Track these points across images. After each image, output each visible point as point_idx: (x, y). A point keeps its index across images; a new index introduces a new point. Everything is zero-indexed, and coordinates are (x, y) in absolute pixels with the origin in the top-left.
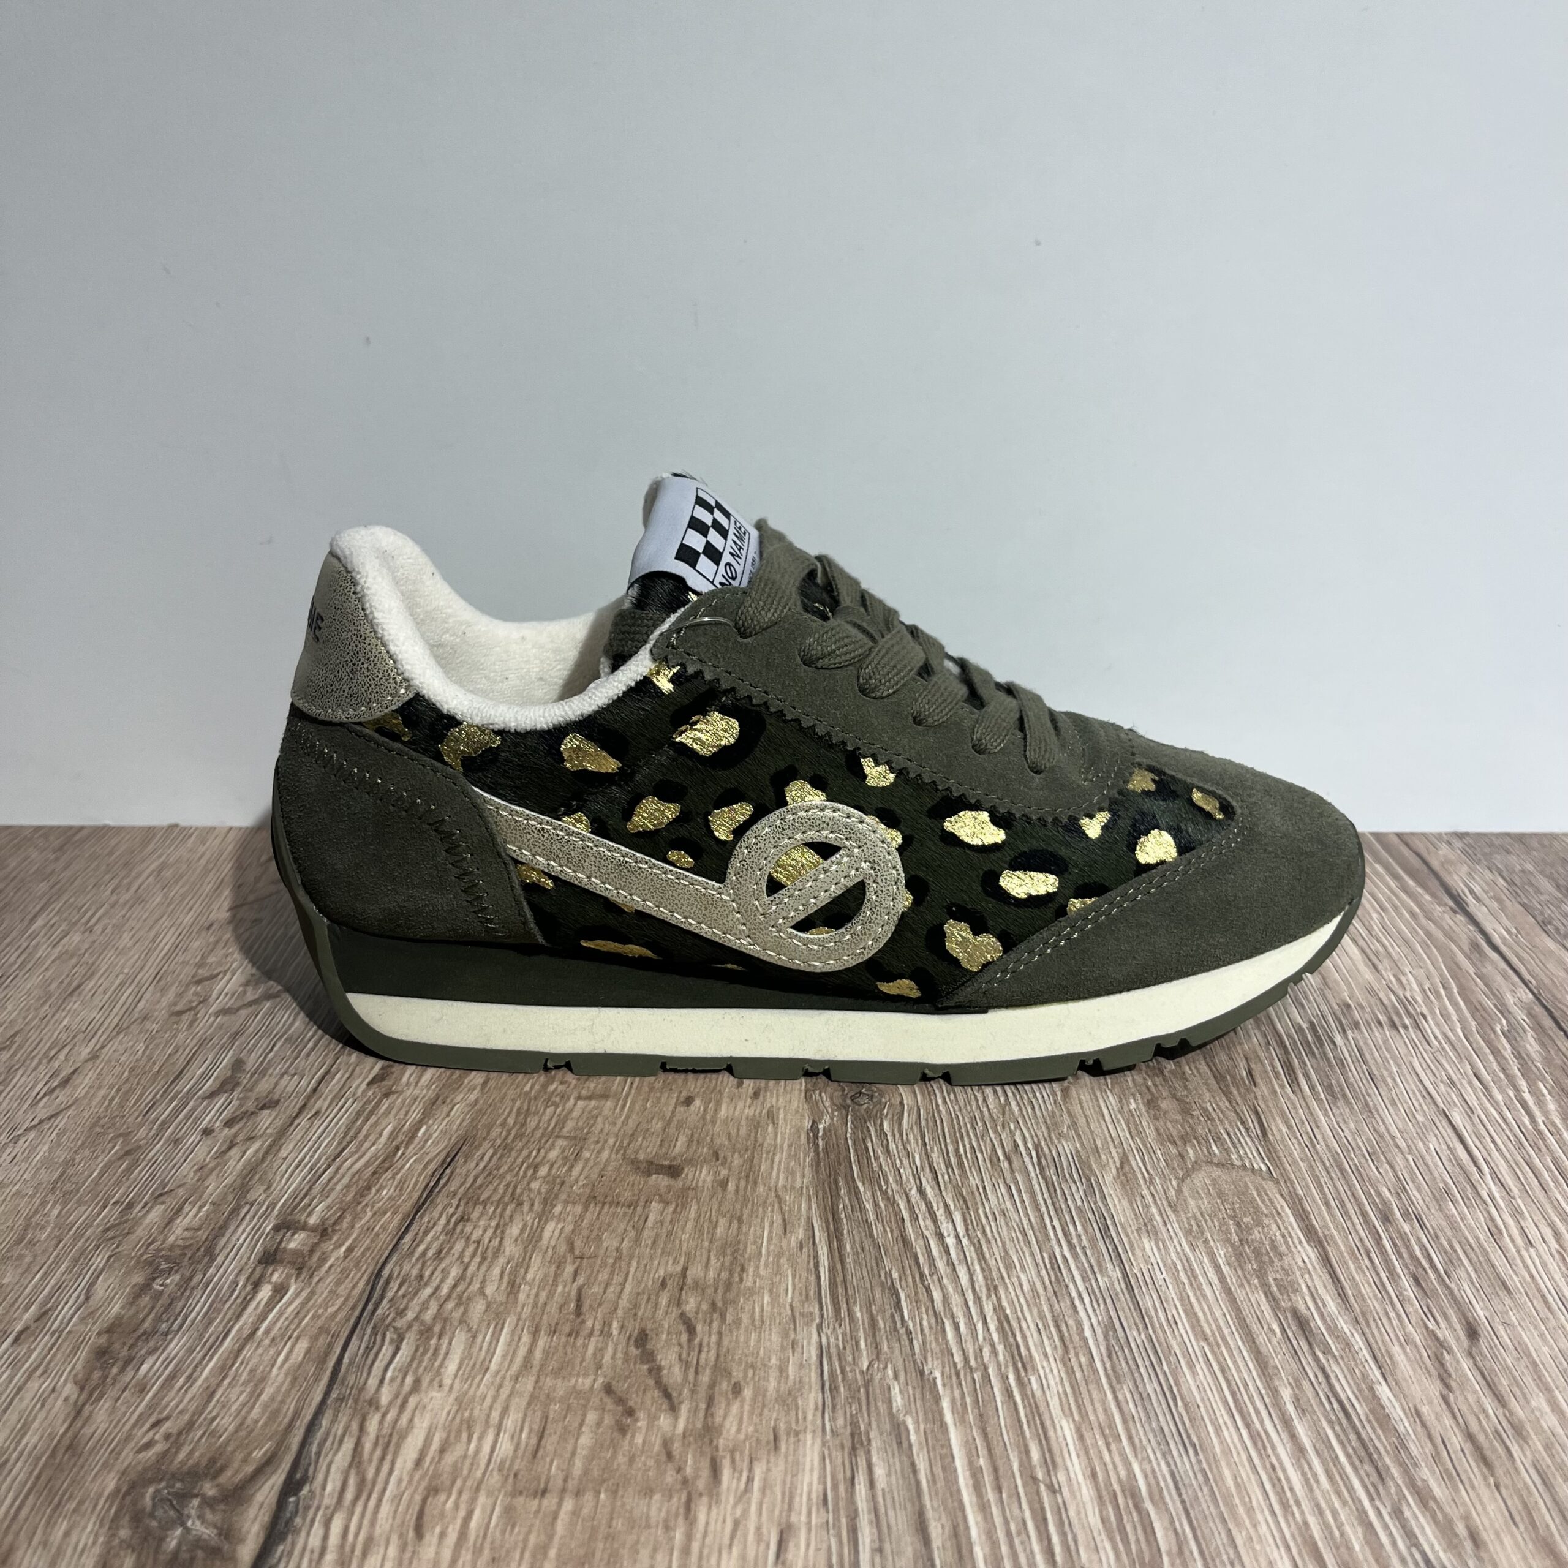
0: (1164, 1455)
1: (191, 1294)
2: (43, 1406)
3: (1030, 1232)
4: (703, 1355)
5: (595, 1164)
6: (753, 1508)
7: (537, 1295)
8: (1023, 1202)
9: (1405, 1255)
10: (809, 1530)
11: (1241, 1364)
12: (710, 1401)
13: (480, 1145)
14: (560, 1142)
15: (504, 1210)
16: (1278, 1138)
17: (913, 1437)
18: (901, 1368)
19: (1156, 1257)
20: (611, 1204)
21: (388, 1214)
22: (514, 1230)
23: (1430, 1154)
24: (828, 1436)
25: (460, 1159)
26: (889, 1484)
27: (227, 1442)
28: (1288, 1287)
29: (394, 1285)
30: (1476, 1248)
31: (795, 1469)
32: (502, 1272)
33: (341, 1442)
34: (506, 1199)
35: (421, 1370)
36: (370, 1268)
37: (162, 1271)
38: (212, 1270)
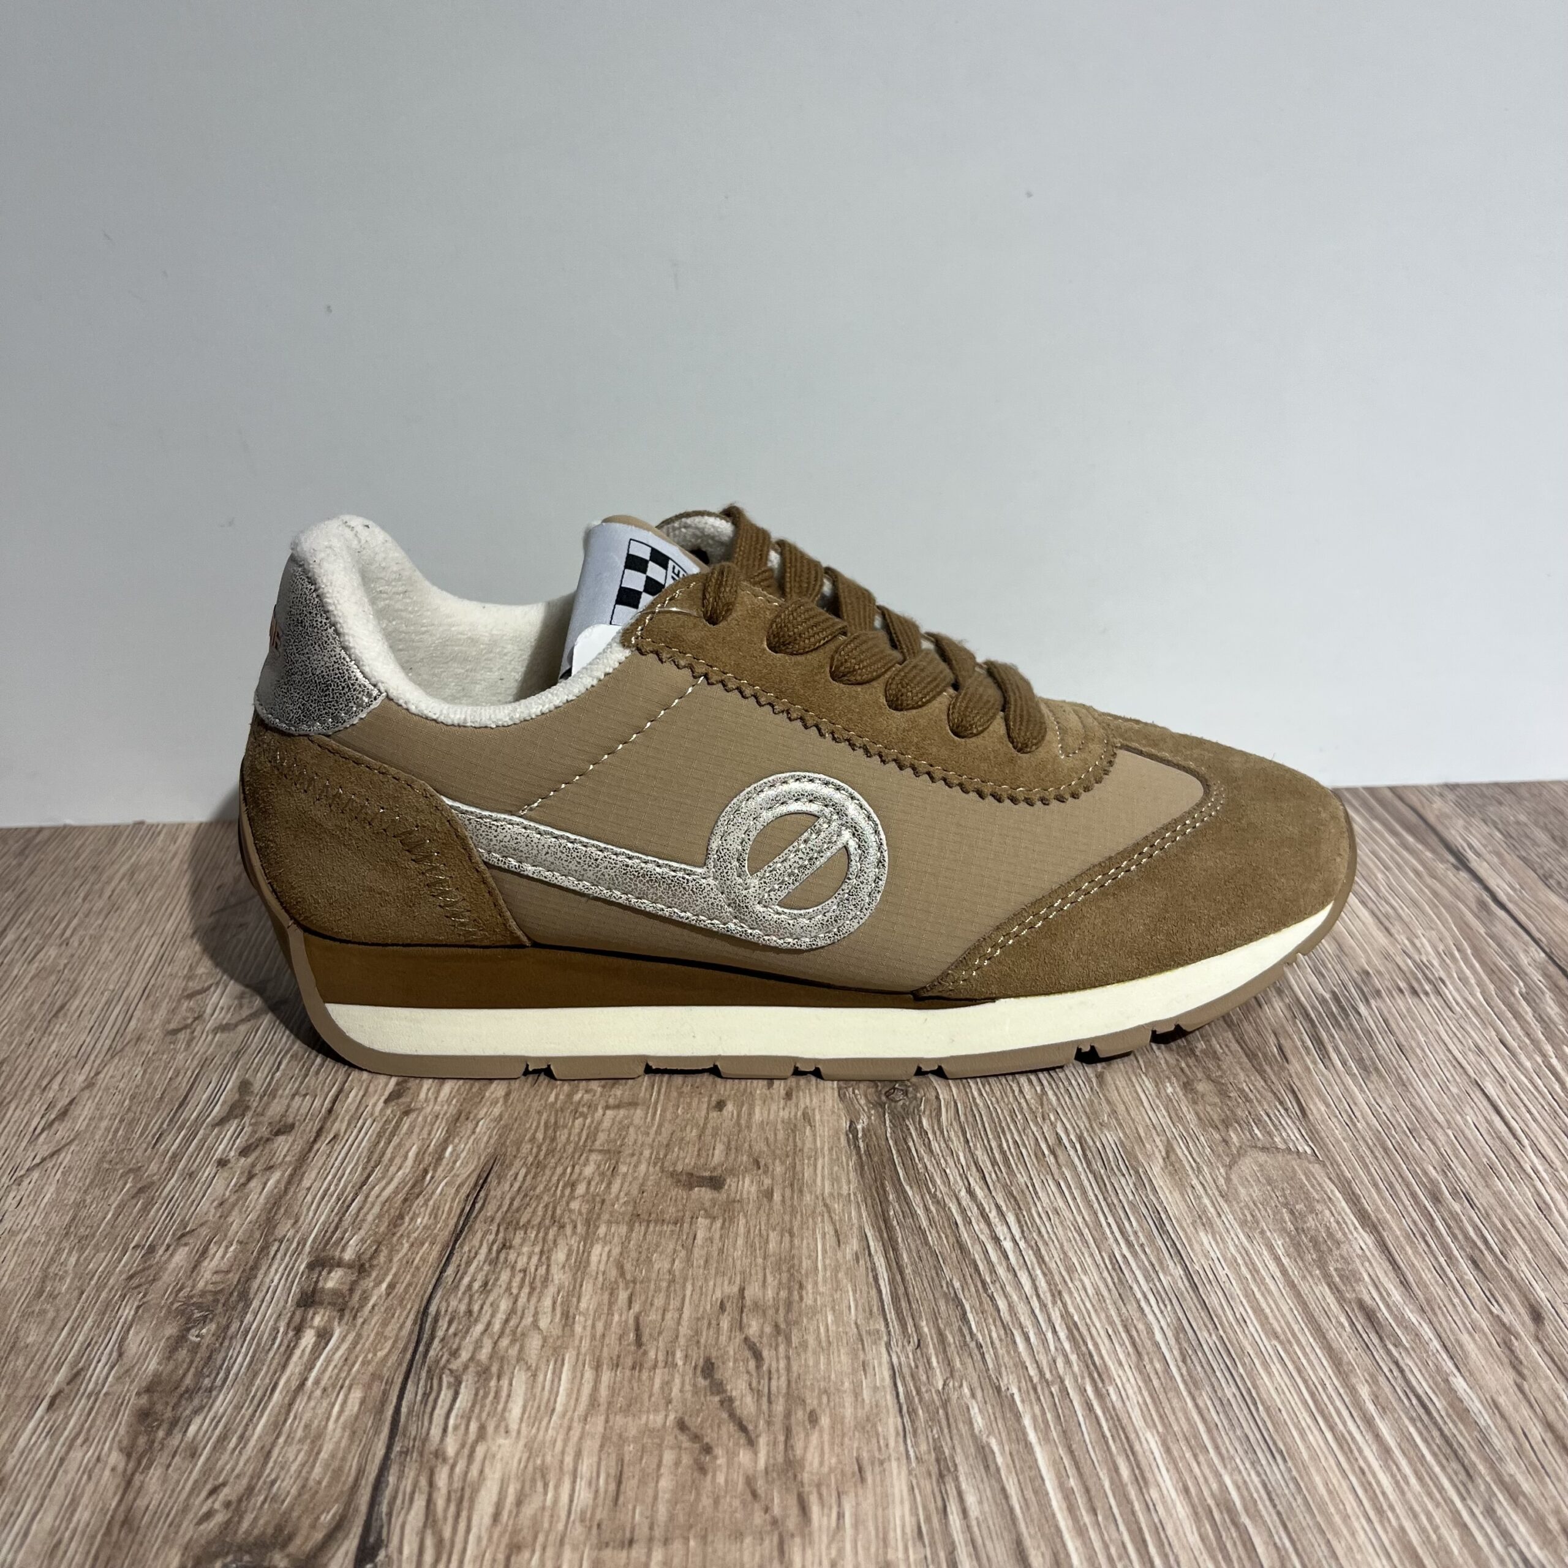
1: (230, 1344)
2: (90, 1478)
3: (1086, 1231)
4: (774, 1383)
5: (635, 1178)
6: (848, 1546)
7: (593, 1326)
9: (1460, 1237)
12: (788, 1432)
13: (511, 1164)
14: (594, 1157)
15: (546, 1234)
16: (1318, 1117)
17: (999, 1459)
18: (976, 1384)
20: (656, 1222)
21: (427, 1245)
22: (560, 1256)
23: (1469, 1128)
24: (914, 1464)
25: (493, 1180)
26: (983, 1512)
27: (291, 1507)
28: (1350, 1277)
29: (443, 1323)
30: (1527, 1226)
31: (884, 1501)
32: (554, 1303)
33: (411, 1500)
34: (547, 1222)
35: (484, 1415)
36: (416, 1307)
37: (195, 1321)
38: (249, 1317)
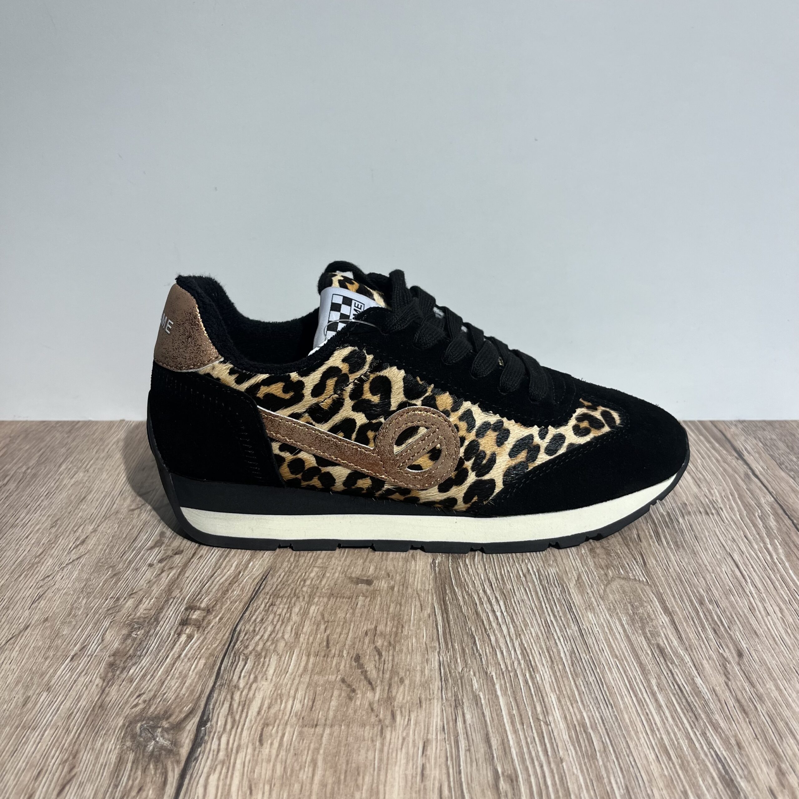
0: (597, 708)
1: (150, 639)
2: (87, 688)
3: (535, 610)
4: (386, 665)
5: (333, 579)
6: (411, 732)
7: (308, 639)
8: (532, 596)
9: (710, 619)
10: (437, 742)
11: (633, 669)
12: (390, 686)
13: (278, 571)
14: (315, 569)
15: (291, 600)
16: (651, 566)
17: (483, 702)
18: (477, 671)
19: (594, 621)
20: (340, 597)
21: (237, 603)
22: (296, 610)
23: (723, 573)
24: (444, 702)
25: (269, 577)
26: (473, 722)
27: (172, 704)
28: (654, 634)
29: (242, 635)
30: (743, 617)
31: (429, 715)
32: (292, 629)
33: (223, 704)
34: (292, 595)
35: (257, 672)
36: (231, 627)
37: (135, 628)
38: (158, 628)
